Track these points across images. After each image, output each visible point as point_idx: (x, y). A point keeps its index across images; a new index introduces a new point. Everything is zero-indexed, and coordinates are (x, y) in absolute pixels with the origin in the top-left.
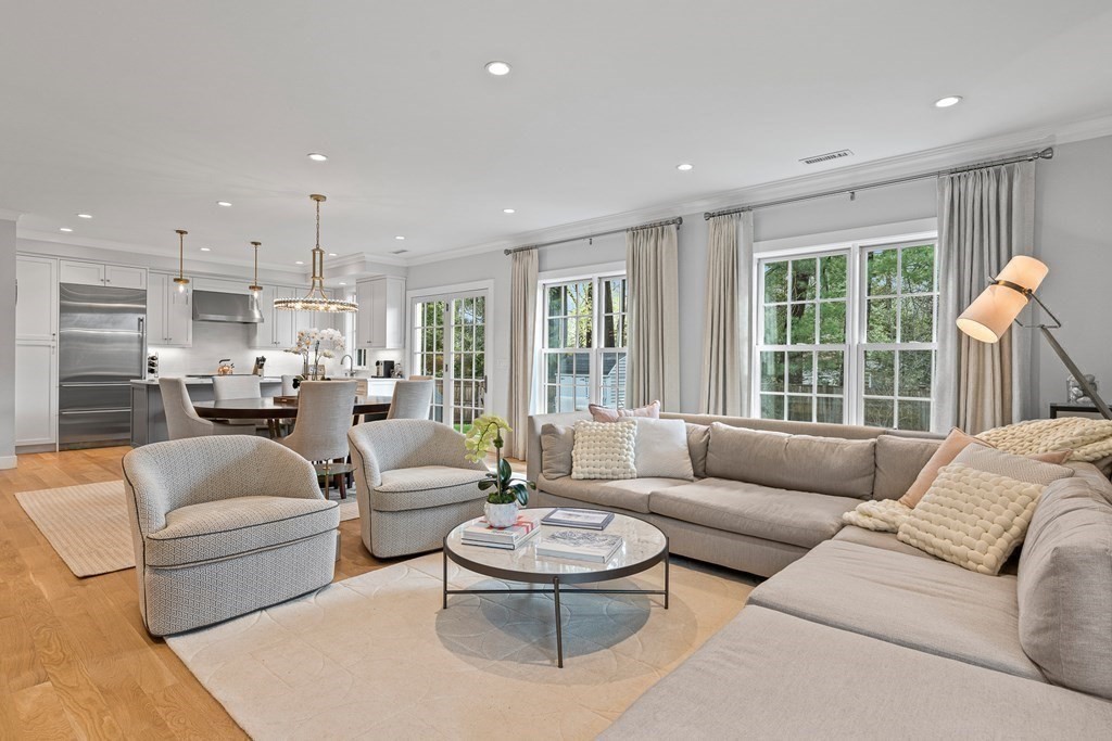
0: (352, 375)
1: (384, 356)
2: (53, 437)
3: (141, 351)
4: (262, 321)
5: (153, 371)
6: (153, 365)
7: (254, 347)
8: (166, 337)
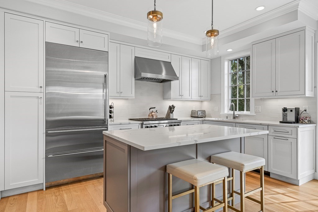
2: (41, 178)
3: (105, 101)
4: (177, 79)
5: (110, 117)
6: (111, 112)
7: (169, 99)
8: (118, 91)
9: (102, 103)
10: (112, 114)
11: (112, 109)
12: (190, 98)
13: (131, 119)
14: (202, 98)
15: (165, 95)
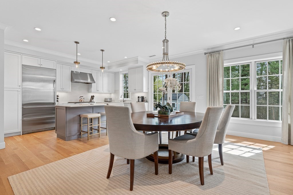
0: (124, 101)
1: (141, 95)
2: (19, 129)
3: (54, 93)
4: (95, 82)
5: (57, 101)
6: (57, 99)
7: (91, 92)
8: (62, 88)
9: (52, 94)
10: (58, 100)
11: (58, 97)
12: (103, 91)
13: (69, 103)
14: (110, 92)
15: (89, 90)
